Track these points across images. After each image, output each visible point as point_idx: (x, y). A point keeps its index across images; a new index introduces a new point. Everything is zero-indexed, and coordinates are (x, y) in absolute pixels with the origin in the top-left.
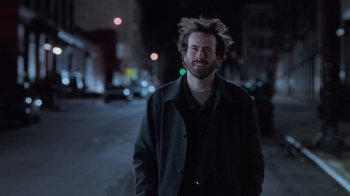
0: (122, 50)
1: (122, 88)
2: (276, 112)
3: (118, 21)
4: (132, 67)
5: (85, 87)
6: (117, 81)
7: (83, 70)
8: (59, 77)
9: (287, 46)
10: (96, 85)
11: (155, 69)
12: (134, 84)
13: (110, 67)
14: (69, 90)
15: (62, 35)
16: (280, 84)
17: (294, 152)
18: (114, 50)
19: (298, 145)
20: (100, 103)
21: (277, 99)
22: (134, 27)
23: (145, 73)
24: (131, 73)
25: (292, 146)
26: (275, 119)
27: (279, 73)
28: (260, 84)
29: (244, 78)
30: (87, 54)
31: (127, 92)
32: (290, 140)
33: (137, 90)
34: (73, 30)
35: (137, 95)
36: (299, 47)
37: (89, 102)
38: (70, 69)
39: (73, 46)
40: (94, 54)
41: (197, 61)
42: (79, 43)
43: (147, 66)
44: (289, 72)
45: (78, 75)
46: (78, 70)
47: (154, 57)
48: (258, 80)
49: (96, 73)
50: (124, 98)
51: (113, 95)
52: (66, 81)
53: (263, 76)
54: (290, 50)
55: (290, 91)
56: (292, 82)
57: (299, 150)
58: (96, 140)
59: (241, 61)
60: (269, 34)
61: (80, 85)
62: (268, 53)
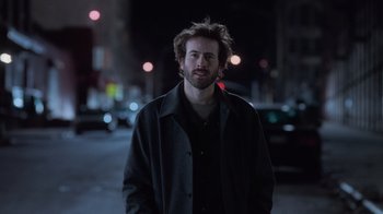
0: (101, 58)
1: (101, 112)
2: (326, 147)
3: (94, 15)
4: (115, 83)
5: (47, 111)
6: (93, 103)
7: (44, 86)
8: (10, 97)
9: (341, 52)
10: (62, 108)
11: (150, 85)
12: (118, 106)
13: (84, 81)
14: (24, 116)
15: (14, 35)
16: (332, 107)
17: (353, 206)
18: (89, 57)
19: (358, 196)
20: (69, 135)
21: (327, 128)
22: (119, 24)
23: (135, 91)
24: (115, 92)
25: (350, 197)
26: (324, 158)
27: (331, 91)
28: (302, 107)
29: (279, 99)
30: (50, 64)
31: (107, 119)
32: (347, 188)
33: (122, 115)
34: (30, 29)
35: (123, 123)
36: (360, 52)
37: (53, 133)
38: (24, 85)
39: (30, 51)
40: (60, 64)
41: (198, 70)
42: (38, 48)
43: (138, 80)
44: (345, 90)
45: (37, 94)
46: (35, 87)
47: (148, 67)
48: (299, 101)
49: (62, 92)
50: (105, 127)
51: (89, 123)
52: (18, 102)
53: (307, 96)
54: (345, 58)
55: (346, 118)
56: (349, 103)
57: (359, 203)
58: (63, 189)
59: (275, 74)
60: (315, 33)
61: (39, 108)
62: (313, 61)
